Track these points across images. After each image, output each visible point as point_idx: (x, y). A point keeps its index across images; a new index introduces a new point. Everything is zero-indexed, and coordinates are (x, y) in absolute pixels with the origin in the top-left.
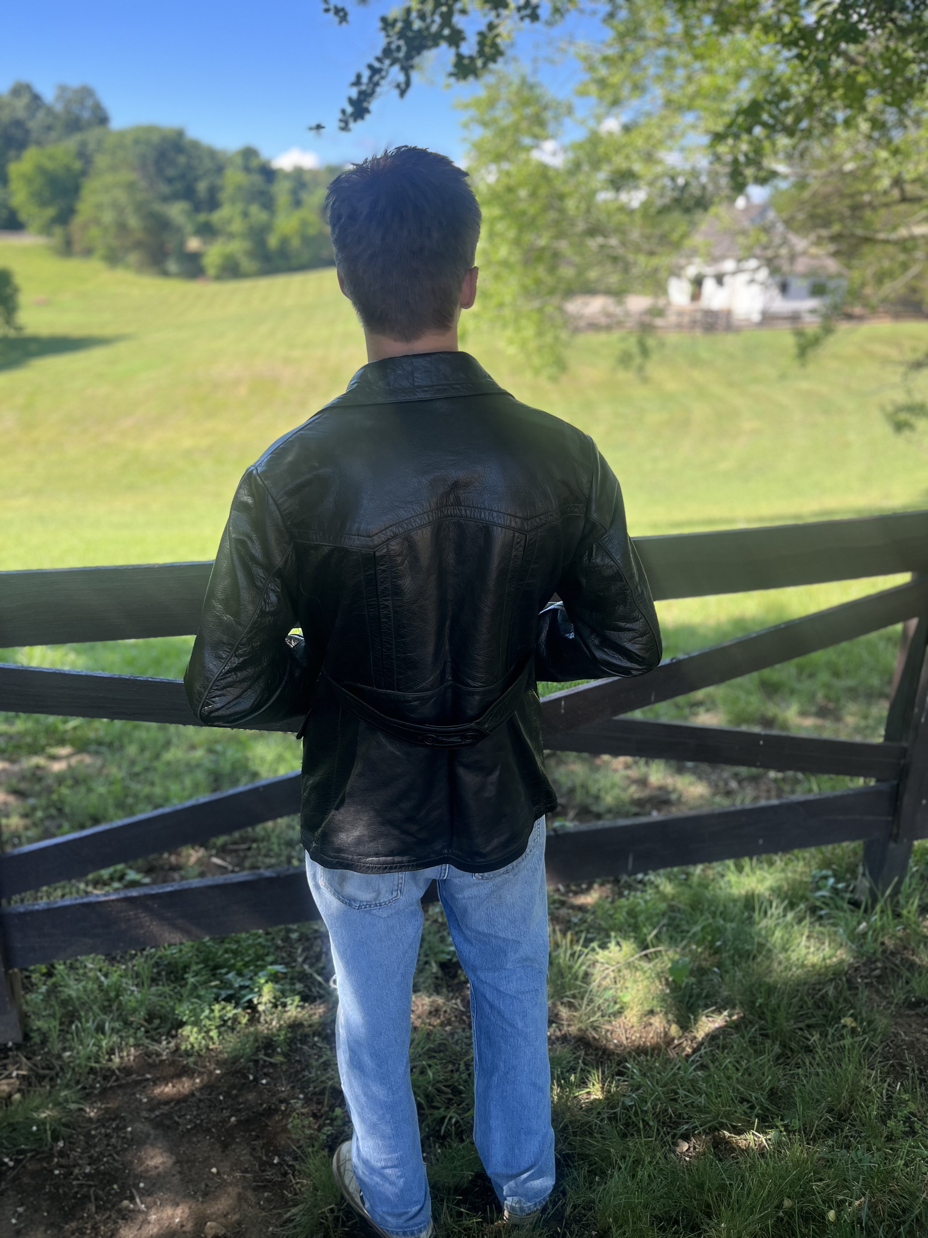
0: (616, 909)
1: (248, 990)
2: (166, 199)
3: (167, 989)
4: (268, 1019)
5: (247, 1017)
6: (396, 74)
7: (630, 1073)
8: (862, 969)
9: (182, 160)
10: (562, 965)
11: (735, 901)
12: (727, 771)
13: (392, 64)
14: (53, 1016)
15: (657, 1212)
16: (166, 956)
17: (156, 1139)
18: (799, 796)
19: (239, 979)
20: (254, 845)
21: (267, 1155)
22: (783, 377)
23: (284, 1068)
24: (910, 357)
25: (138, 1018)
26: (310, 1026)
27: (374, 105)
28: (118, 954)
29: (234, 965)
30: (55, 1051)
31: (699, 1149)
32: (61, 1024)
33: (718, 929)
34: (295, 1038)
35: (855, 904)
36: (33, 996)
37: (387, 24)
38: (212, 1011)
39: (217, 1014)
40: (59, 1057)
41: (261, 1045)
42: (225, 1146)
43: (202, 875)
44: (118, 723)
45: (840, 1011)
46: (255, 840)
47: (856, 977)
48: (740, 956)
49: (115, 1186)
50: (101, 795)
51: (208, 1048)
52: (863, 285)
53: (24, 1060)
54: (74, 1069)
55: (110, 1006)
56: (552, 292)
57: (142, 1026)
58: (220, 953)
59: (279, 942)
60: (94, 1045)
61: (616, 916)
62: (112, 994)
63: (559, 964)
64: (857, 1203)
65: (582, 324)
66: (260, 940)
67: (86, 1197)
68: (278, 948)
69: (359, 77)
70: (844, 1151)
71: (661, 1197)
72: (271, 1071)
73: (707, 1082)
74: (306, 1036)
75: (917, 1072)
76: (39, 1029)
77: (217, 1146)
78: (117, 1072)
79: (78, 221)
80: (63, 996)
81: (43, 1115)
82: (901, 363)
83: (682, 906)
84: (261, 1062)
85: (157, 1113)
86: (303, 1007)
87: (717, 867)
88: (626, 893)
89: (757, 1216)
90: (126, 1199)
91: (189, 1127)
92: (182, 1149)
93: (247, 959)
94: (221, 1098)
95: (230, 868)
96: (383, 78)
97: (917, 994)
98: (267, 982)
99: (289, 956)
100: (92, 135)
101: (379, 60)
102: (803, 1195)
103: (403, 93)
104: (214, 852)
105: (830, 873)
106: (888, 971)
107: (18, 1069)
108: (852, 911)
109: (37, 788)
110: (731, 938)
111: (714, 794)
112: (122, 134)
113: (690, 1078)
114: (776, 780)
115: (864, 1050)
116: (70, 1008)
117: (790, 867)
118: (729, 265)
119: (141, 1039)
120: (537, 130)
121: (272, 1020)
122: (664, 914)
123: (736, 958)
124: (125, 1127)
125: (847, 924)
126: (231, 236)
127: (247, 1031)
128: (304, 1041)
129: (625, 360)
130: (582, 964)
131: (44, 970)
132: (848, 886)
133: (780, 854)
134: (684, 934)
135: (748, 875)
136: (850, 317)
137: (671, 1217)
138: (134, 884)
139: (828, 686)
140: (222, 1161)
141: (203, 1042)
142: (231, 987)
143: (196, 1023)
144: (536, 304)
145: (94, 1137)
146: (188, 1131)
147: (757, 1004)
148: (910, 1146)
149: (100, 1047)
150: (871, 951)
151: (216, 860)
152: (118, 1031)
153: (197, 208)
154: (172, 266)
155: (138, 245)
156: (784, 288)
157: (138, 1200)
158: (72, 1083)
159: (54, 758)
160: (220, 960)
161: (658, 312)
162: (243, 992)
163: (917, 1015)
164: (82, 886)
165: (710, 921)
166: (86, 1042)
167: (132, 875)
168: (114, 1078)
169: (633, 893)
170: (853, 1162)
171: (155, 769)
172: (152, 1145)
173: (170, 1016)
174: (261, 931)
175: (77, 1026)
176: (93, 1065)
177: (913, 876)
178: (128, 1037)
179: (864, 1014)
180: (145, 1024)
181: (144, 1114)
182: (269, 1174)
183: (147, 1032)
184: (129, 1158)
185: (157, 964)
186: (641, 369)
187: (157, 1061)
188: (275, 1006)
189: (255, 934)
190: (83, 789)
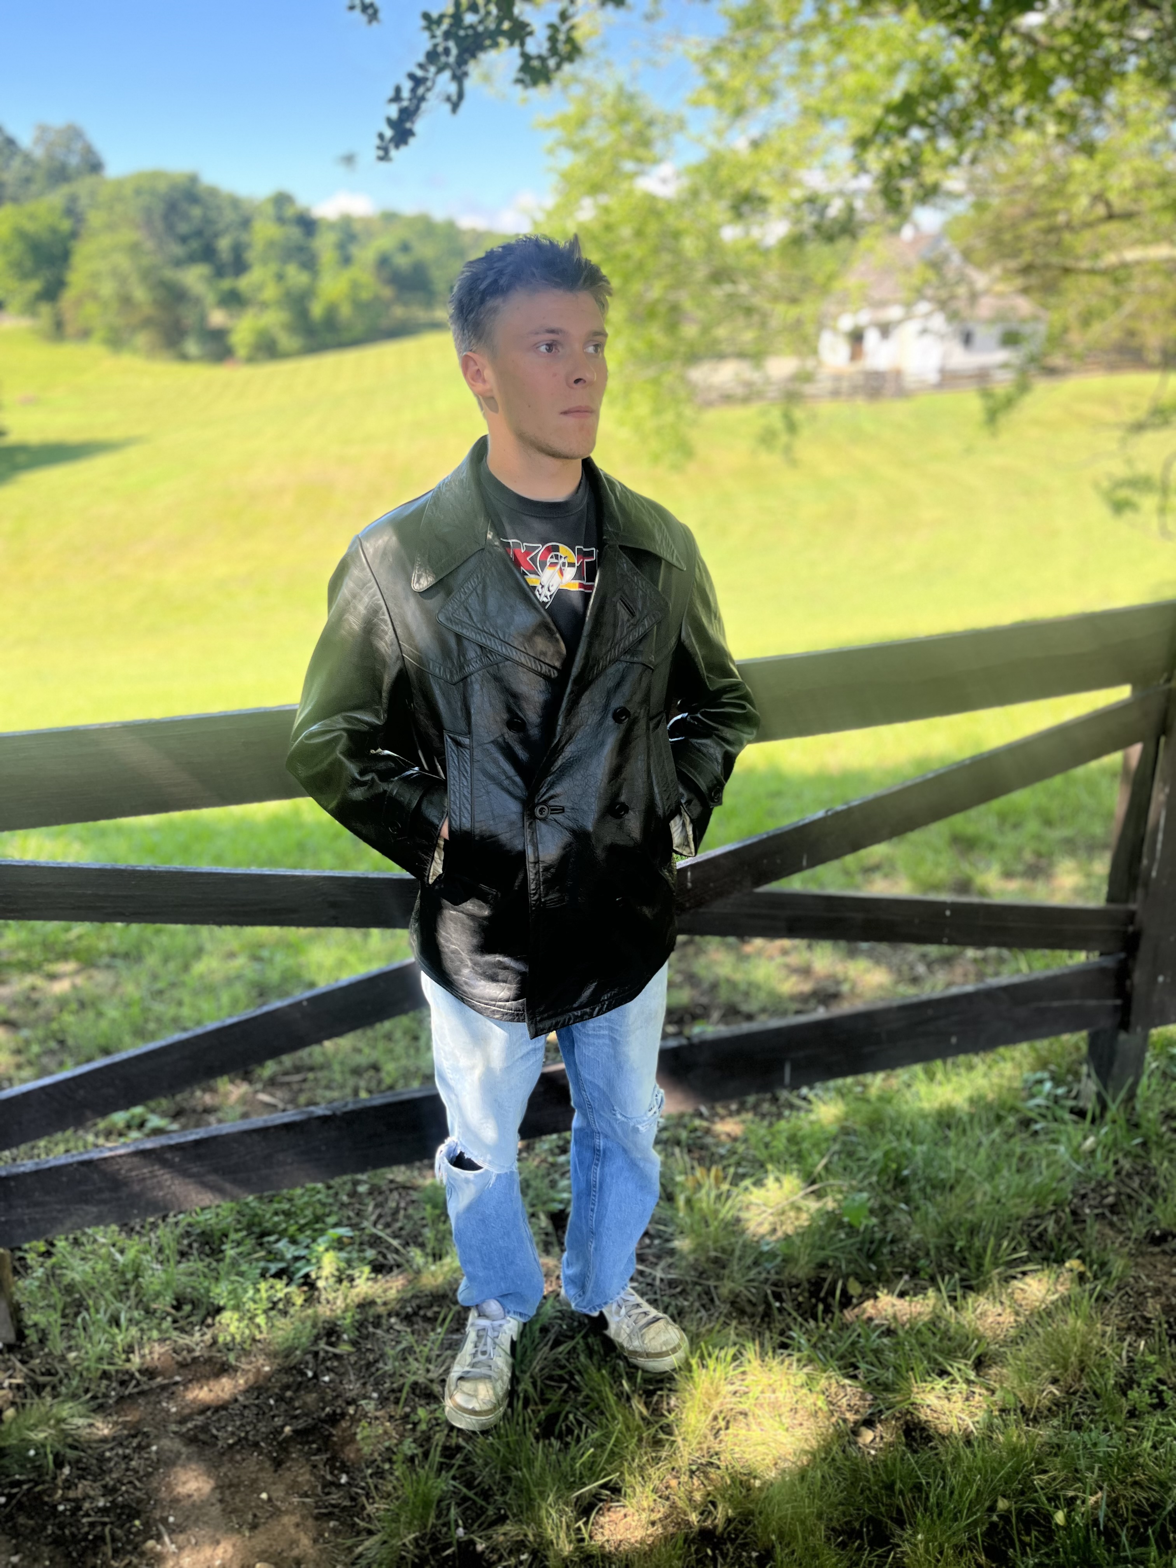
0: (773, 1135)
1: (303, 1262)
2: (178, 263)
3: (200, 1265)
4: (330, 1298)
5: (303, 1297)
6: (444, 83)
7: (796, 1344)
8: (1091, 1195)
9: (196, 212)
10: (706, 1210)
11: (924, 1116)
12: (913, 951)
13: (440, 70)
14: (53, 1307)
15: (835, 1524)
16: (198, 1223)
17: (189, 1459)
18: (1006, 978)
19: (293, 1248)
20: (311, 1076)
21: (332, 1473)
22: (969, 450)
23: (353, 1359)
24: (1129, 417)
25: (164, 1304)
26: (385, 1304)
27: (419, 126)
28: (136, 1223)
29: (285, 1230)
30: (57, 1352)
31: (888, 1438)
32: (64, 1316)
33: (904, 1154)
34: (366, 1320)
35: (1080, 1113)
36: (27, 1282)
37: (430, 22)
38: (258, 1291)
39: (264, 1295)
40: (63, 1359)
41: (323, 1332)
42: (278, 1464)
43: (245, 1116)
44: (135, 928)
45: (1065, 1251)
46: (311, 1069)
47: (1083, 1207)
48: (934, 1187)
49: (137, 1523)
50: (114, 1021)
51: (254, 1340)
52: (1066, 330)
53: (18, 1365)
54: (81, 1375)
55: (128, 1291)
56: (671, 355)
57: (168, 1314)
58: (268, 1216)
59: (345, 1199)
60: (106, 1341)
61: (775, 1143)
62: (129, 1276)
63: (701, 1209)
64: (1092, 1500)
65: (714, 395)
66: (319, 1196)
67: (101, 1538)
68: (343, 1205)
69: (398, 90)
70: (1074, 1433)
71: (841, 1504)
72: (336, 1364)
73: (896, 1352)
74: (379, 1317)
75: (1165, 1326)
76: (35, 1325)
77: (267, 1464)
78: (137, 1375)
79: (69, 296)
80: (66, 1281)
81: (42, 1435)
82: (1117, 426)
83: (857, 1127)
84: (322, 1354)
85: (190, 1425)
86: (375, 1280)
87: (902, 1075)
88: (787, 1113)
89: (964, 1523)
90: (151, 1538)
91: (231, 1441)
92: (223, 1470)
93: (302, 1222)
94: (272, 1402)
95: (281, 1106)
96: (428, 90)
97: (1163, 1225)
98: (327, 1250)
99: (358, 1214)
100: (82, 187)
101: (421, 66)
102: (1022, 1493)
103: (455, 107)
104: (259, 1086)
105: (1046, 1075)
106: (1123, 1197)
107: (10, 1377)
108: (1076, 1122)
109: (33, 1015)
110: (921, 1164)
111: (897, 983)
112: (120, 183)
113: (874, 1346)
114: (975, 961)
115: (1097, 1300)
116: (77, 1296)
117: (995, 1071)
118: (894, 313)
119: (166, 1331)
120: (641, 152)
121: (336, 1298)
122: (835, 1139)
123: (928, 1190)
124: (149, 1446)
125: (1069, 1140)
126: (264, 306)
127: (303, 1314)
128: (377, 1325)
129: (767, 438)
130: (731, 1208)
131: (43, 1249)
132: (1070, 1091)
133: (982, 1054)
134: (862, 1163)
135: (940, 1084)
136: (1051, 372)
137: (853, 1529)
138: (157, 1132)
139: (1038, 837)
140: (274, 1483)
141: (247, 1332)
142: (282, 1259)
143: (237, 1308)
144: (651, 372)
145: (110, 1459)
146: (231, 1447)
147: (957, 1248)
148: (1159, 1423)
149: (114, 1344)
150: (1102, 1172)
151: (264, 1097)
152: (138, 1323)
153: (220, 272)
154: (192, 347)
155: (147, 323)
156: (967, 339)
157: (166, 1539)
158: (80, 1391)
159: (53, 977)
160: (268, 1225)
161: (806, 377)
162: (298, 1264)
163: (1164, 1252)
164: (90, 1138)
165: (895, 1144)
166: (96, 1338)
167: (155, 1121)
168: (134, 1382)
169: (795, 1113)
170: (1085, 1448)
171: (183, 984)
172: (183, 1466)
173: (205, 1300)
174: (320, 1186)
175: (84, 1319)
176: (106, 1367)
177: (1152, 1074)
178: (150, 1329)
179: (1094, 1254)
180: (173, 1311)
181: (174, 1427)
182: (335, 1497)
183: (175, 1321)
184: (155, 1485)
185: (188, 1234)
186: (788, 450)
187: (189, 1360)
188: (340, 1281)
189: (313, 1189)
190: (90, 1014)
